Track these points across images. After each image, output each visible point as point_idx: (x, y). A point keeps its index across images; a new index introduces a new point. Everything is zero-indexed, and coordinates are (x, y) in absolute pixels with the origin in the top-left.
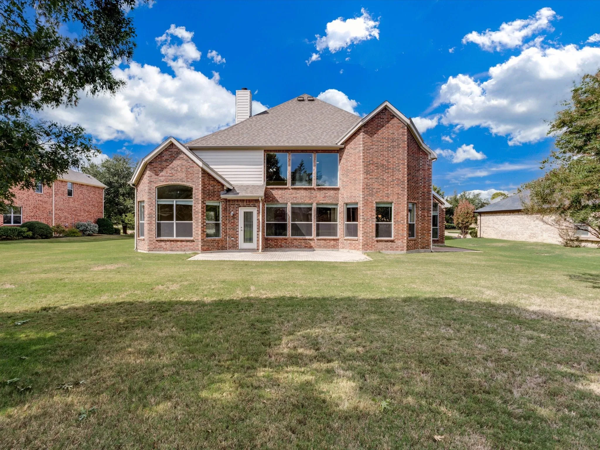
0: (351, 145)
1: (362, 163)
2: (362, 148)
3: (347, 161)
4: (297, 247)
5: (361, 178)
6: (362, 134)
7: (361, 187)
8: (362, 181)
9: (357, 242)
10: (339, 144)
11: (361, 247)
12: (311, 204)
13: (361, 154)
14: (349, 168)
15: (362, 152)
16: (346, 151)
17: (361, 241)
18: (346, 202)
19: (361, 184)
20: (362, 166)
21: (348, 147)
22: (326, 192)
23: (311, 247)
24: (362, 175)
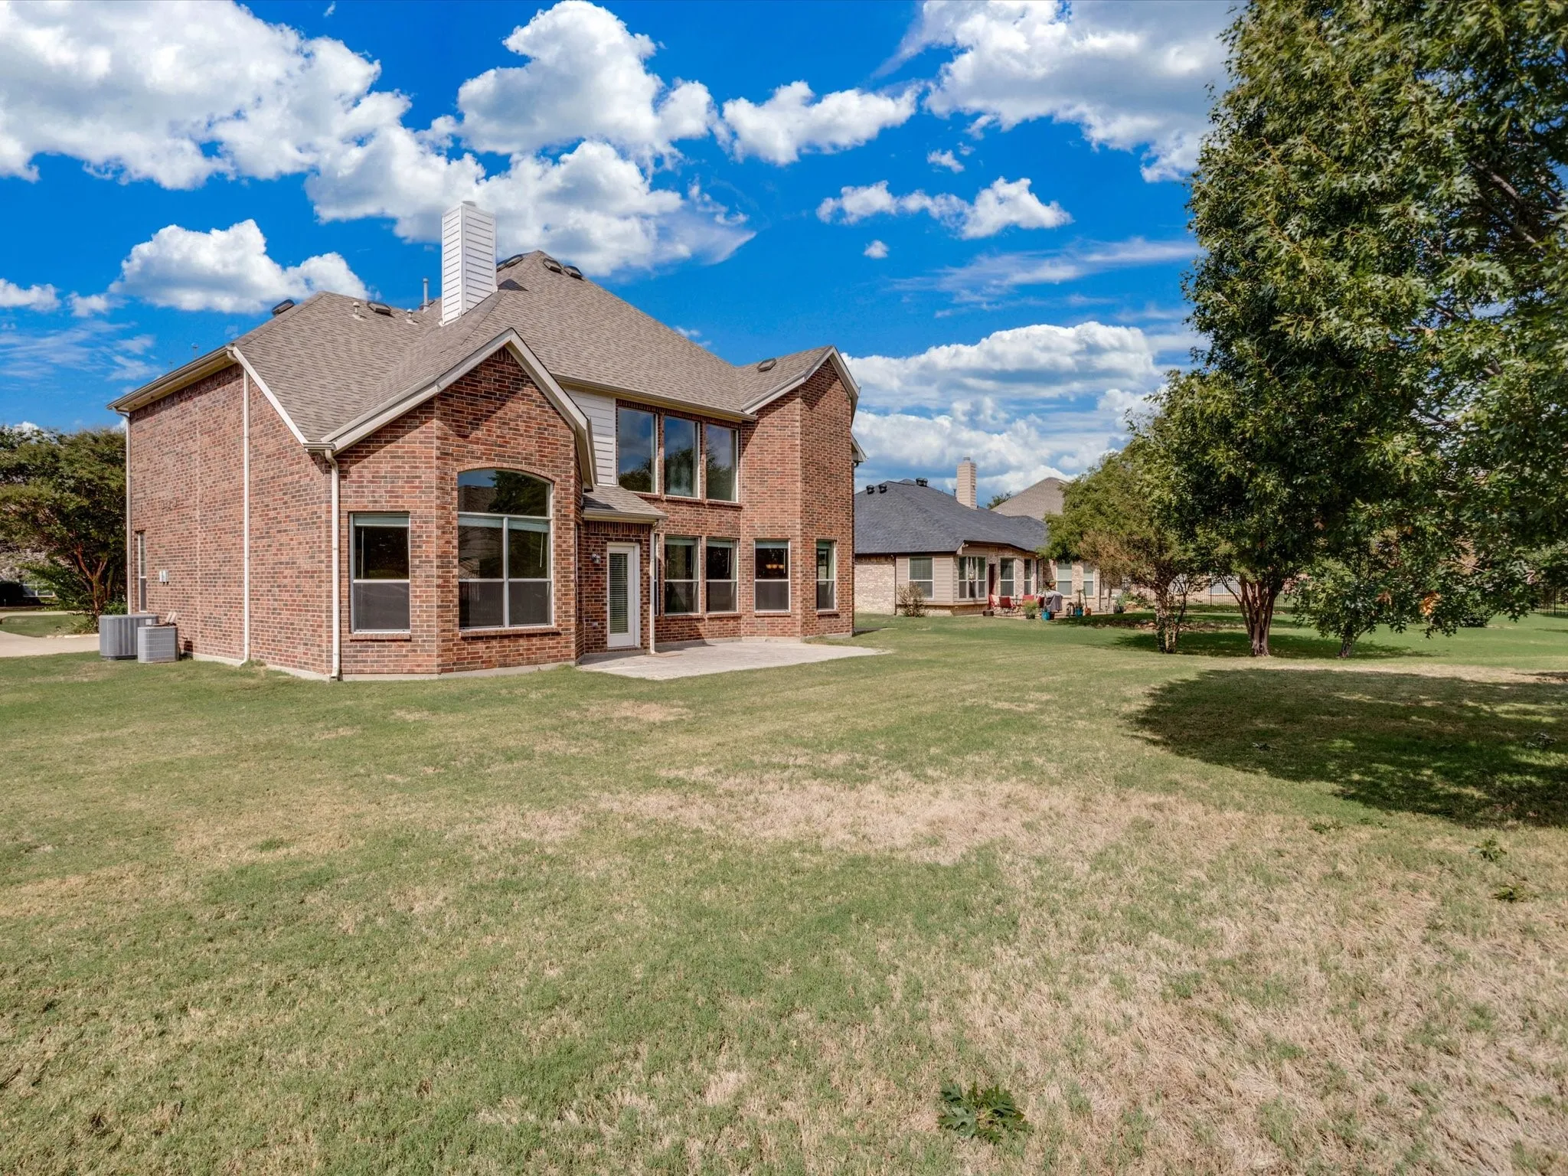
0: (774, 417)
1: (799, 460)
2: (799, 430)
3: (762, 451)
4: (676, 639)
5: (799, 490)
6: (798, 400)
7: (799, 509)
8: (799, 496)
9: (789, 620)
10: (748, 412)
11: (799, 629)
12: (695, 539)
13: (798, 442)
14: (768, 466)
15: (799, 436)
16: (759, 429)
17: (799, 617)
18: (760, 536)
19: (798, 503)
20: (799, 467)
21: (765, 420)
22: (722, 512)
23: (699, 637)
24: (799, 484)
